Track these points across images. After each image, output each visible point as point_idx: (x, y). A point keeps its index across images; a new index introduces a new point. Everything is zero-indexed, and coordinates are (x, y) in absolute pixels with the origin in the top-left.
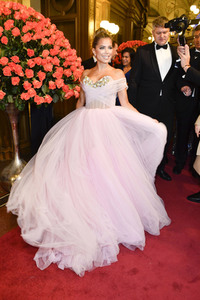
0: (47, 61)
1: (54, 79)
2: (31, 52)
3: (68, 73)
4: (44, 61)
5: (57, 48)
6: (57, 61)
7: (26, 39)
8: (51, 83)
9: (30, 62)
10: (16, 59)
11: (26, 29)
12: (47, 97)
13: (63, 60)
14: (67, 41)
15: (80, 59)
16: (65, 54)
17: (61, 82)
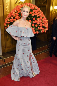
0: (38, 21)
1: (40, 27)
2: (34, 19)
3: (44, 25)
5: (41, 18)
6: (41, 21)
7: (33, 15)
8: (39, 28)
9: (34, 22)
10: (30, 21)
11: (33, 12)
12: (37, 32)
14: (44, 15)
15: (47, 21)
16: (43, 19)
17: (41, 28)
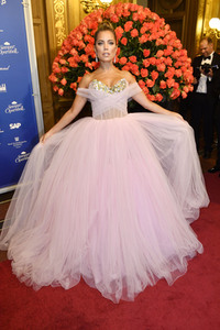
0: (160, 60)
1: (165, 79)
2: (147, 52)
3: (179, 73)
4: (158, 61)
5: (170, 49)
6: (170, 61)
7: (143, 39)
8: (162, 82)
9: (146, 62)
10: (133, 58)
11: (143, 30)
12: (158, 95)
13: (174, 60)
14: (178, 41)
15: (190, 60)
16: (177, 54)
17: (171, 82)
